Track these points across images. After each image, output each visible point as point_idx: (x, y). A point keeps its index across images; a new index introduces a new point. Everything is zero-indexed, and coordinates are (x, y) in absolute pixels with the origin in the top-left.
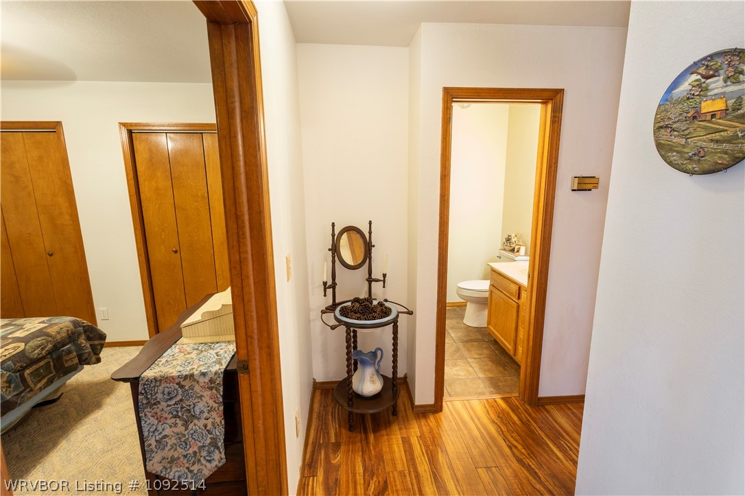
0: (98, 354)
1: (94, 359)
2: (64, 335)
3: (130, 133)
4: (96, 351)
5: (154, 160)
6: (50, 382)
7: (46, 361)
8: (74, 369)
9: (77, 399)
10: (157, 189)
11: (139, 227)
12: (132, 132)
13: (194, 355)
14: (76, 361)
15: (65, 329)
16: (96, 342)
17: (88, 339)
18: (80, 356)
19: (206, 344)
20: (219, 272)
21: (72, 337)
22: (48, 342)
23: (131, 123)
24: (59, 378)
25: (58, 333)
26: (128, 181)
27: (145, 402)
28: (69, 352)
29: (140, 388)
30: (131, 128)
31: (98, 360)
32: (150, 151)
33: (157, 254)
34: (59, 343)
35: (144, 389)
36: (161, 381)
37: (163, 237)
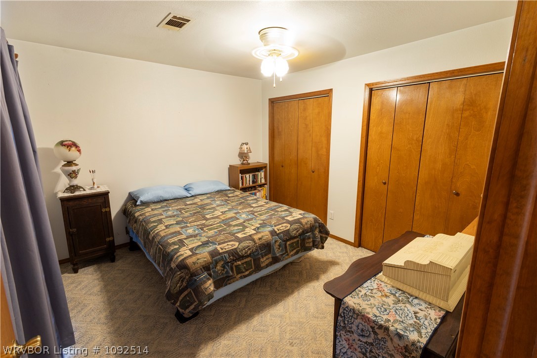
0: (323, 243)
1: (320, 246)
2: (309, 226)
3: (371, 90)
4: (323, 240)
5: (383, 110)
6: (297, 253)
7: (297, 239)
8: (310, 249)
9: (308, 267)
10: (381, 133)
11: (363, 161)
12: (372, 90)
13: (390, 300)
14: (311, 244)
15: (309, 223)
16: (324, 235)
17: (320, 232)
18: (314, 242)
19: (404, 292)
20: (418, 207)
21: (312, 229)
22: (300, 228)
23: (373, 83)
24: (302, 252)
25: (306, 224)
26: (362, 126)
27: (342, 325)
28: (309, 238)
29: (341, 310)
30: (373, 87)
31: (323, 248)
32: (382, 103)
33: (371, 182)
34: (305, 230)
35: (344, 313)
36: (358, 315)
37: (378, 170)
